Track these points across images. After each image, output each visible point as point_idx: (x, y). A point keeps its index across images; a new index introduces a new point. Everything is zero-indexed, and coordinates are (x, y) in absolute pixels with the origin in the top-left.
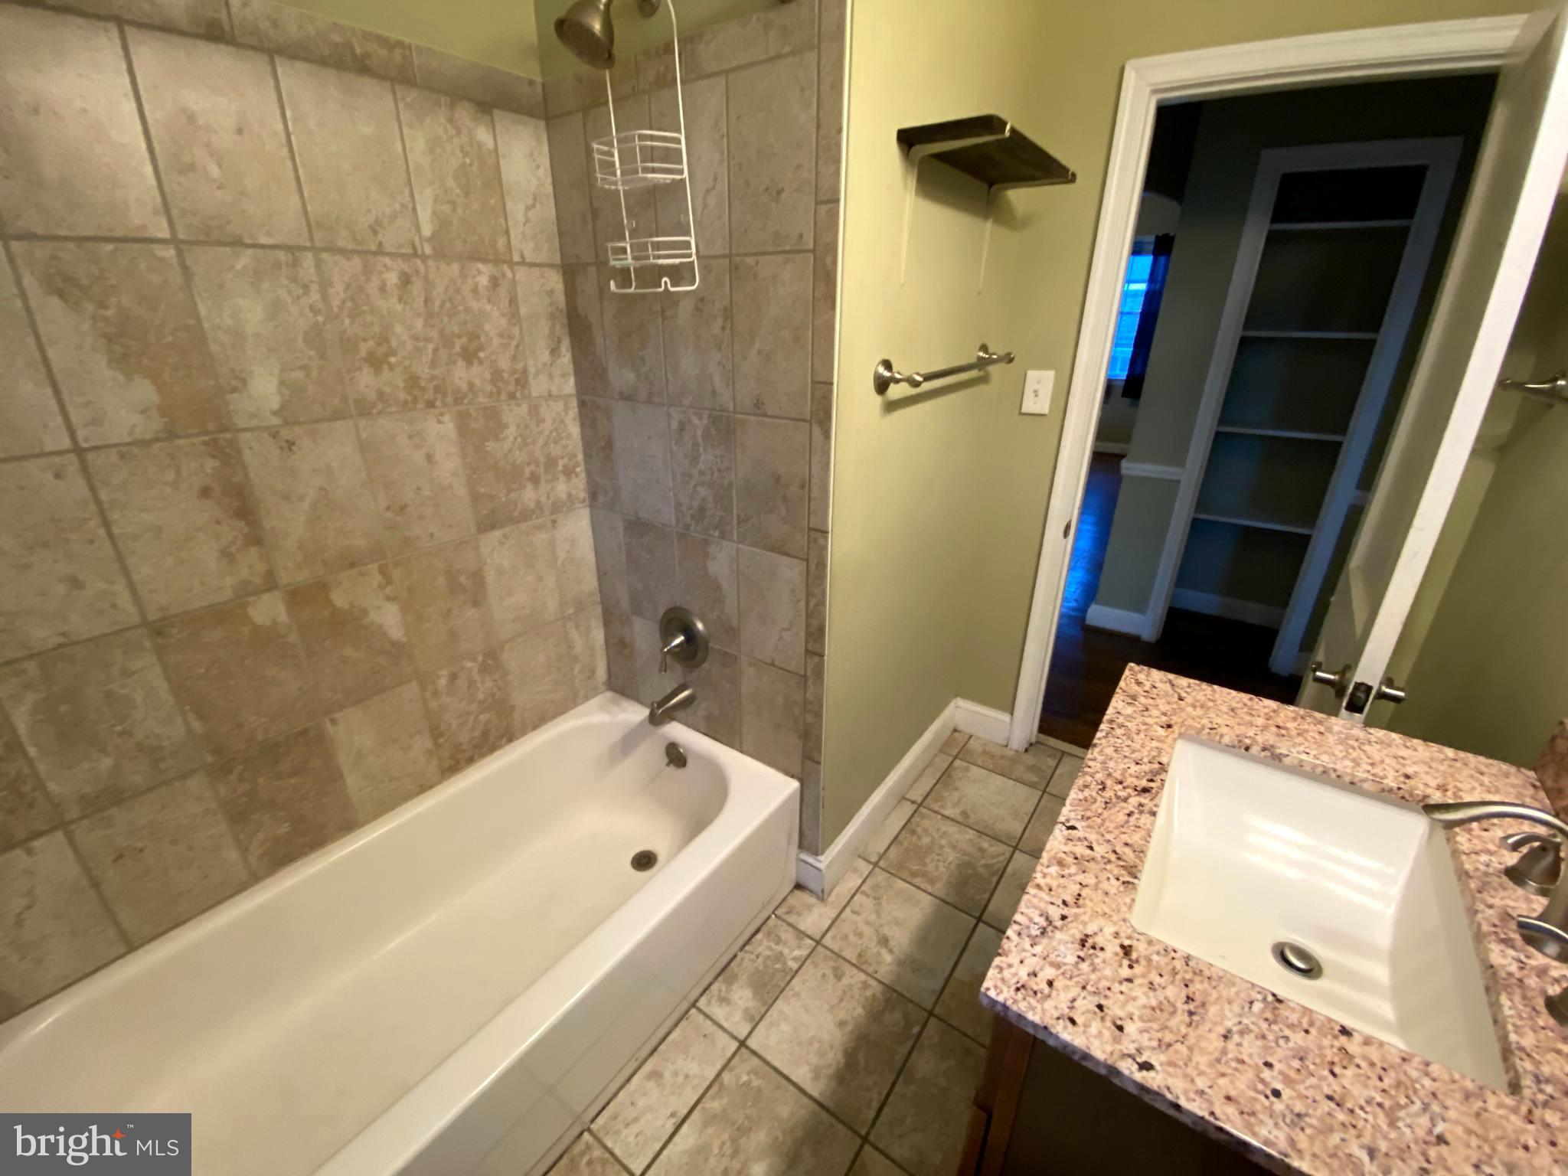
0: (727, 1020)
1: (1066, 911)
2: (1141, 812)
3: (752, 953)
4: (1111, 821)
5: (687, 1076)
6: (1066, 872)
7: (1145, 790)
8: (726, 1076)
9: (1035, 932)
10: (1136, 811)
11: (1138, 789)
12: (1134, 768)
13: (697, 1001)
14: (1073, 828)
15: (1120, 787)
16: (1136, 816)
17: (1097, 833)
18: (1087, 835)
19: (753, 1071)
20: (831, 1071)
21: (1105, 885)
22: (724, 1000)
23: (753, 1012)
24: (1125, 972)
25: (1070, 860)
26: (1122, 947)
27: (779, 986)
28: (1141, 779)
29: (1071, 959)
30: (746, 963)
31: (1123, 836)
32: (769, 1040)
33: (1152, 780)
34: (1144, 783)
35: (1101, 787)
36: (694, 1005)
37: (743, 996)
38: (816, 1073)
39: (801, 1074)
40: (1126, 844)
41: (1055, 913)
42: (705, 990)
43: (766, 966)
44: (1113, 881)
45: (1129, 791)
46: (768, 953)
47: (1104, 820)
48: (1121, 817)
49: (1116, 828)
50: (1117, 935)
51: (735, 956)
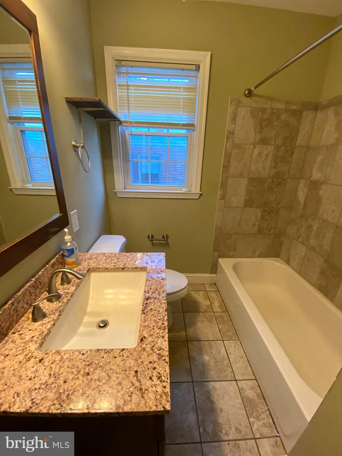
0: (246, 383)
1: (158, 264)
2: (148, 291)
3: (265, 412)
4: (154, 285)
5: (237, 362)
6: (160, 270)
7: (148, 299)
8: (230, 369)
9: (162, 260)
10: (149, 291)
11: (150, 298)
12: (152, 307)
13: (257, 381)
14: (162, 279)
15: (155, 297)
16: (149, 289)
17: (157, 280)
18: (159, 279)
19: (227, 376)
20: (212, 392)
21: (153, 271)
22: (252, 388)
23: (244, 392)
24: (147, 261)
25: (160, 272)
26: (148, 264)
27: (247, 407)
28: (149, 303)
29: (155, 259)
30: (262, 406)
31: (151, 282)
32: (231, 387)
33: (146, 304)
34: (148, 302)
35: (160, 294)
36: (256, 379)
37: (251, 394)
38: (215, 389)
39: (217, 385)
40: (150, 281)
41: (160, 264)
42: (259, 386)
43: (257, 411)
44: (151, 272)
45: (152, 296)
46: (262, 417)
47: (156, 284)
48: (152, 287)
49: (153, 284)
50: (149, 265)
51: (267, 406)
